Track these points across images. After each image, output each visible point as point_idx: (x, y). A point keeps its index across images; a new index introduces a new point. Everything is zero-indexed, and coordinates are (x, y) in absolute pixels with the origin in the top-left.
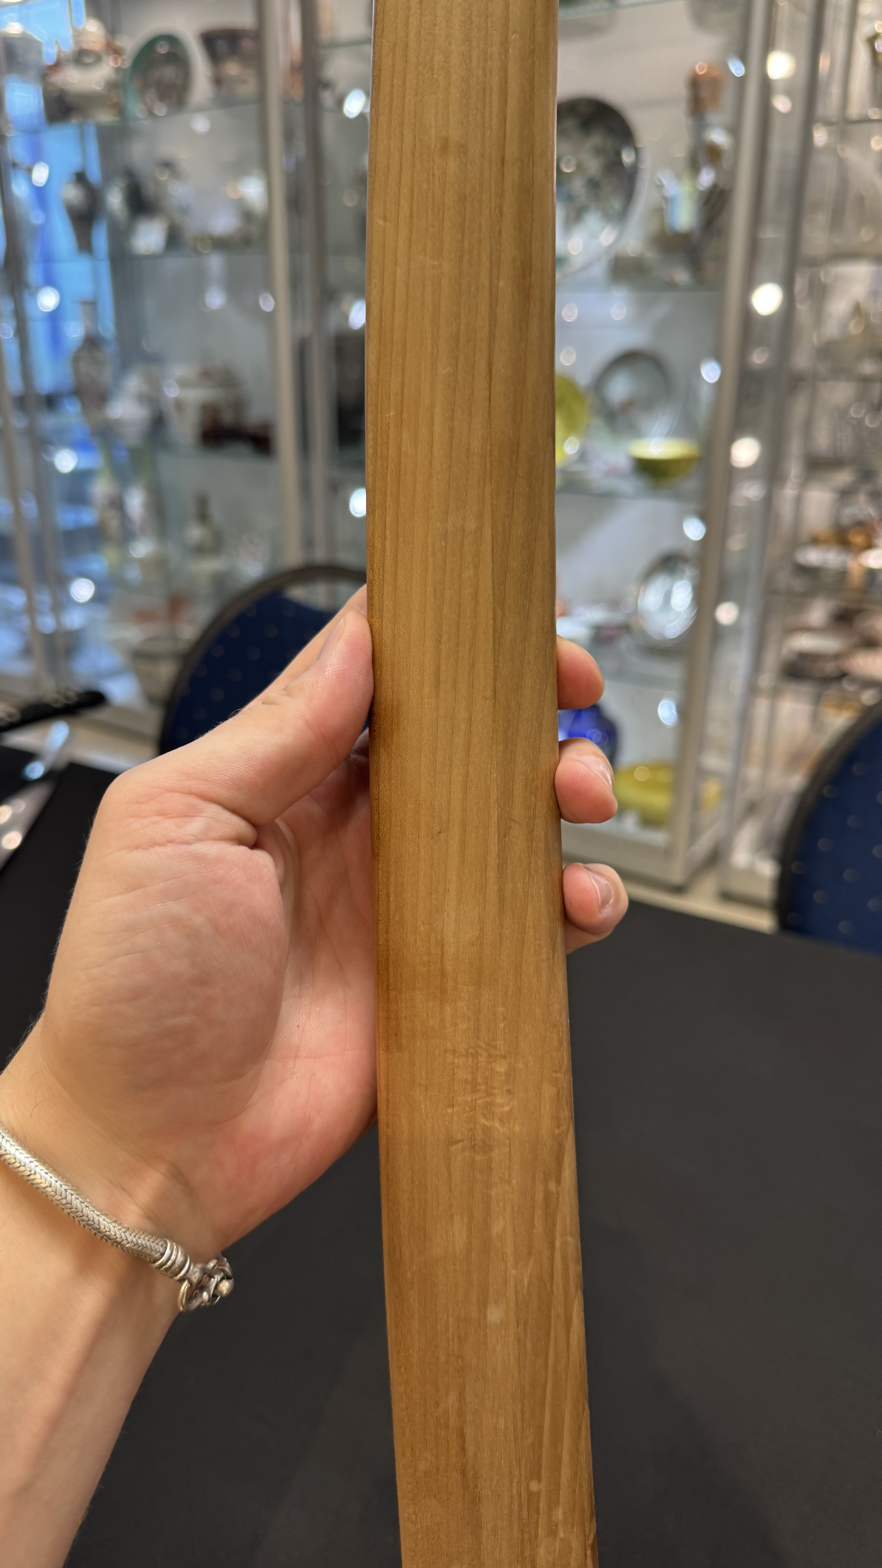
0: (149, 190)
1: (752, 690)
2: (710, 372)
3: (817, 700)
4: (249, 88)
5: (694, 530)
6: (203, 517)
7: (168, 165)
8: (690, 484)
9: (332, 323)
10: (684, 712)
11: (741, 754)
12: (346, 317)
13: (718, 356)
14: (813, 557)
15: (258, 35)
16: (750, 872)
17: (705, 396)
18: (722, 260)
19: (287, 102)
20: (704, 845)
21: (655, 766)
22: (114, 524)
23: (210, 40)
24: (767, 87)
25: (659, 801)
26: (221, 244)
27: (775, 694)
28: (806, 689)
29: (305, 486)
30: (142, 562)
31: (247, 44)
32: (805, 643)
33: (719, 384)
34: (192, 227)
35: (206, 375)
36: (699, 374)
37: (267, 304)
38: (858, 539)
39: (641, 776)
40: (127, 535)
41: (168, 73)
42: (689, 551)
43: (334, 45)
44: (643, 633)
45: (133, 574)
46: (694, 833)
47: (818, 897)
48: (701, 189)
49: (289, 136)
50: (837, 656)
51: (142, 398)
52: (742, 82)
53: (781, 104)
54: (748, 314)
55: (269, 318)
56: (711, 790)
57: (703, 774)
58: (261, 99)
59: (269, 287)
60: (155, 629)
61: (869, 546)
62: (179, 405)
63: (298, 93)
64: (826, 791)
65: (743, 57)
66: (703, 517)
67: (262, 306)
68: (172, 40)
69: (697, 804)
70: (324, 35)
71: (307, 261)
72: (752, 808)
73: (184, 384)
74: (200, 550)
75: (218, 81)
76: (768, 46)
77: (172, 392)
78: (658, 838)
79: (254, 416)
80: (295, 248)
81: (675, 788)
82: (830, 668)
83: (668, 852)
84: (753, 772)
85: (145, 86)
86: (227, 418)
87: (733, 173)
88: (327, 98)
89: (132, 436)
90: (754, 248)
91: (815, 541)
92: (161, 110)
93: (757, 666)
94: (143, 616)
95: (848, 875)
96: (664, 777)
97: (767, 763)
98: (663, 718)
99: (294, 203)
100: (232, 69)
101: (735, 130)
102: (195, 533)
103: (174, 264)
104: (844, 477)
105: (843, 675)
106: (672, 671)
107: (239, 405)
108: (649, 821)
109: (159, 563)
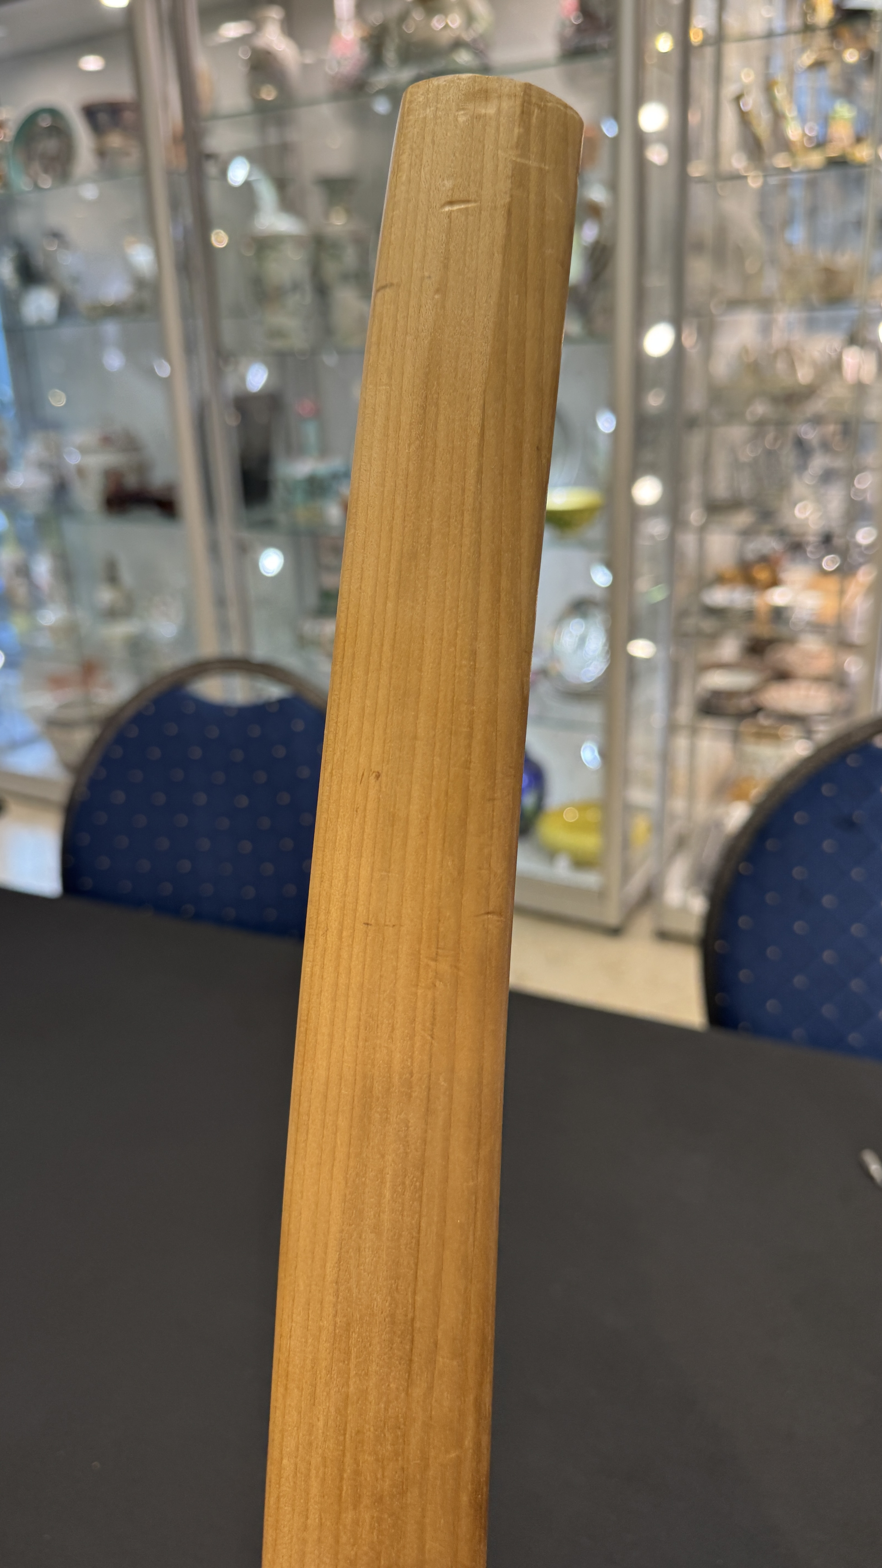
0: (39, 260)
1: (671, 728)
2: (606, 423)
3: (736, 737)
4: (131, 162)
5: (602, 577)
6: (112, 576)
7: (56, 235)
8: (595, 532)
9: (231, 385)
10: (606, 754)
11: (666, 788)
12: (243, 379)
13: (613, 407)
14: (719, 597)
15: (138, 106)
16: (684, 910)
17: (603, 446)
18: (610, 311)
19: (170, 173)
20: (636, 884)
21: (582, 807)
22: (21, 591)
23: (91, 112)
24: (641, 140)
25: (589, 842)
26: (113, 311)
27: (694, 731)
28: (723, 726)
29: (214, 548)
30: (52, 629)
31: (128, 116)
32: (719, 680)
33: (615, 434)
34: (84, 297)
35: (107, 441)
36: (595, 425)
37: (163, 370)
38: (762, 575)
39: (570, 816)
40: (36, 602)
41: (51, 145)
42: (598, 595)
43: (215, 116)
44: (560, 677)
45: (44, 641)
46: (627, 872)
47: (744, 975)
48: (584, 244)
49: (174, 205)
50: (750, 692)
51: (42, 465)
52: (615, 142)
53: (657, 155)
54: (639, 359)
55: (167, 383)
56: (641, 826)
57: (629, 809)
58: (145, 170)
59: (164, 353)
60: (71, 694)
61: (775, 582)
62: (81, 471)
63: (181, 163)
64: (742, 867)
65: (616, 115)
66: (610, 565)
67: (158, 373)
68: (53, 113)
69: (626, 844)
70: (205, 107)
71: (200, 324)
72: (681, 843)
73: (84, 450)
74: (112, 614)
75: (101, 153)
76: (639, 101)
77: (73, 459)
78: (590, 879)
79: (158, 478)
80: (187, 313)
81: (604, 828)
82: (745, 703)
83: (601, 895)
84: (679, 805)
85: (29, 158)
86: (131, 482)
87: (614, 228)
88: (212, 169)
89: (34, 506)
90: (640, 295)
91: (720, 580)
92: (46, 182)
93: (673, 702)
94: (57, 682)
95: (772, 952)
96: (593, 816)
97: (691, 795)
98: (586, 761)
99: (184, 267)
100: (115, 140)
101: (613, 186)
102: (106, 596)
103: (69, 332)
104: (743, 519)
105: (757, 710)
106: (593, 714)
107: (142, 468)
108: (581, 863)
109: (70, 630)
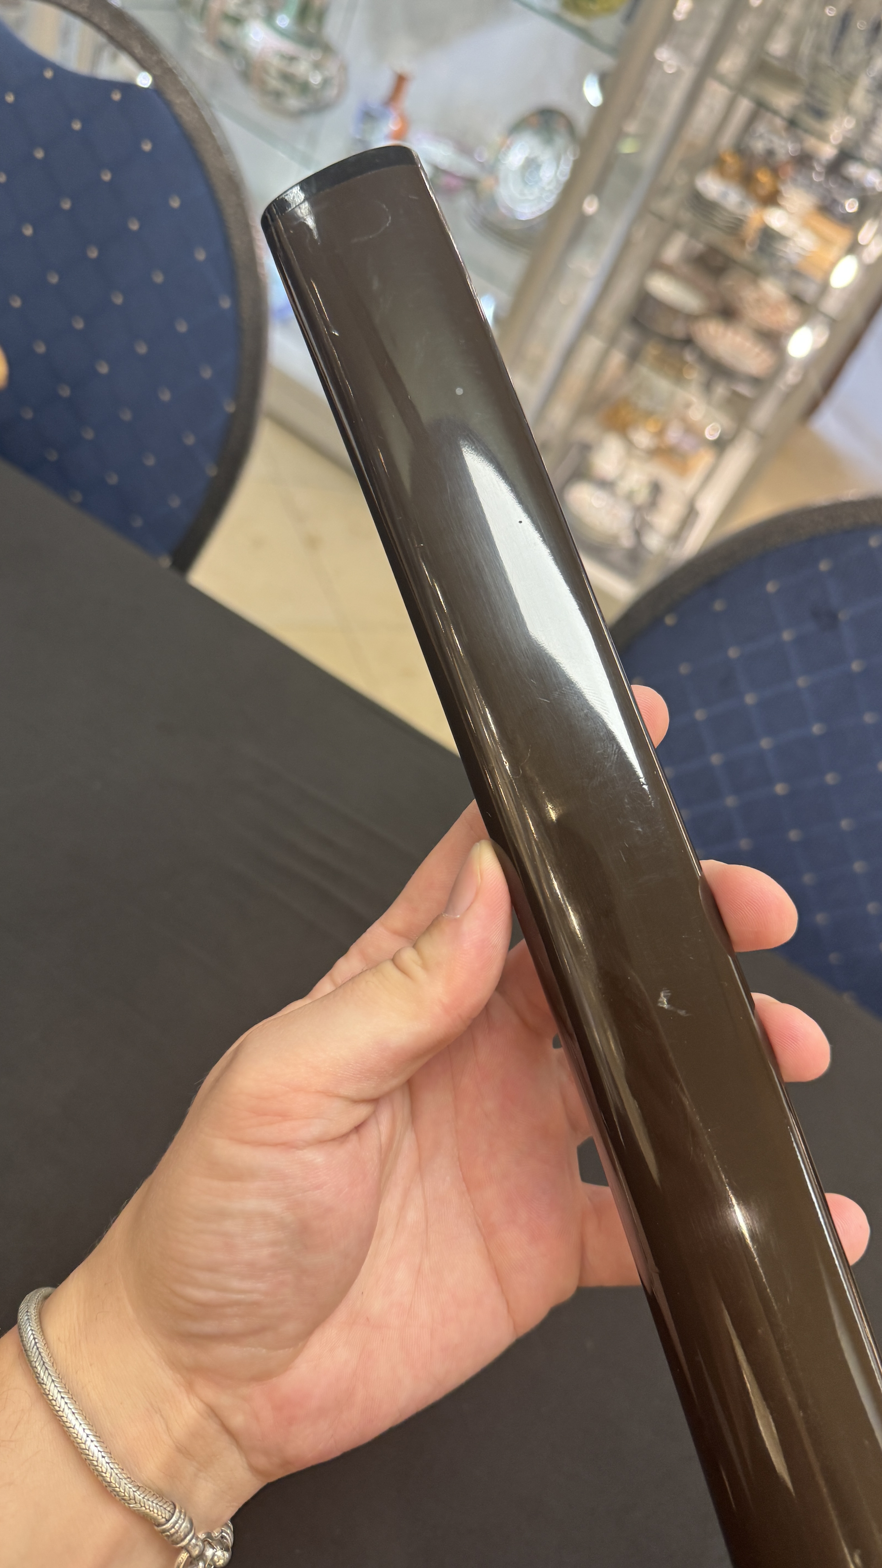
5: (593, 94)
14: (713, 186)
32: (663, 288)
38: (764, 180)
42: (580, 118)
50: (691, 318)
61: (774, 197)
91: (719, 167)
93: (604, 289)
105: (688, 341)
